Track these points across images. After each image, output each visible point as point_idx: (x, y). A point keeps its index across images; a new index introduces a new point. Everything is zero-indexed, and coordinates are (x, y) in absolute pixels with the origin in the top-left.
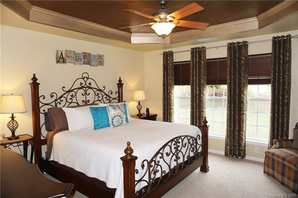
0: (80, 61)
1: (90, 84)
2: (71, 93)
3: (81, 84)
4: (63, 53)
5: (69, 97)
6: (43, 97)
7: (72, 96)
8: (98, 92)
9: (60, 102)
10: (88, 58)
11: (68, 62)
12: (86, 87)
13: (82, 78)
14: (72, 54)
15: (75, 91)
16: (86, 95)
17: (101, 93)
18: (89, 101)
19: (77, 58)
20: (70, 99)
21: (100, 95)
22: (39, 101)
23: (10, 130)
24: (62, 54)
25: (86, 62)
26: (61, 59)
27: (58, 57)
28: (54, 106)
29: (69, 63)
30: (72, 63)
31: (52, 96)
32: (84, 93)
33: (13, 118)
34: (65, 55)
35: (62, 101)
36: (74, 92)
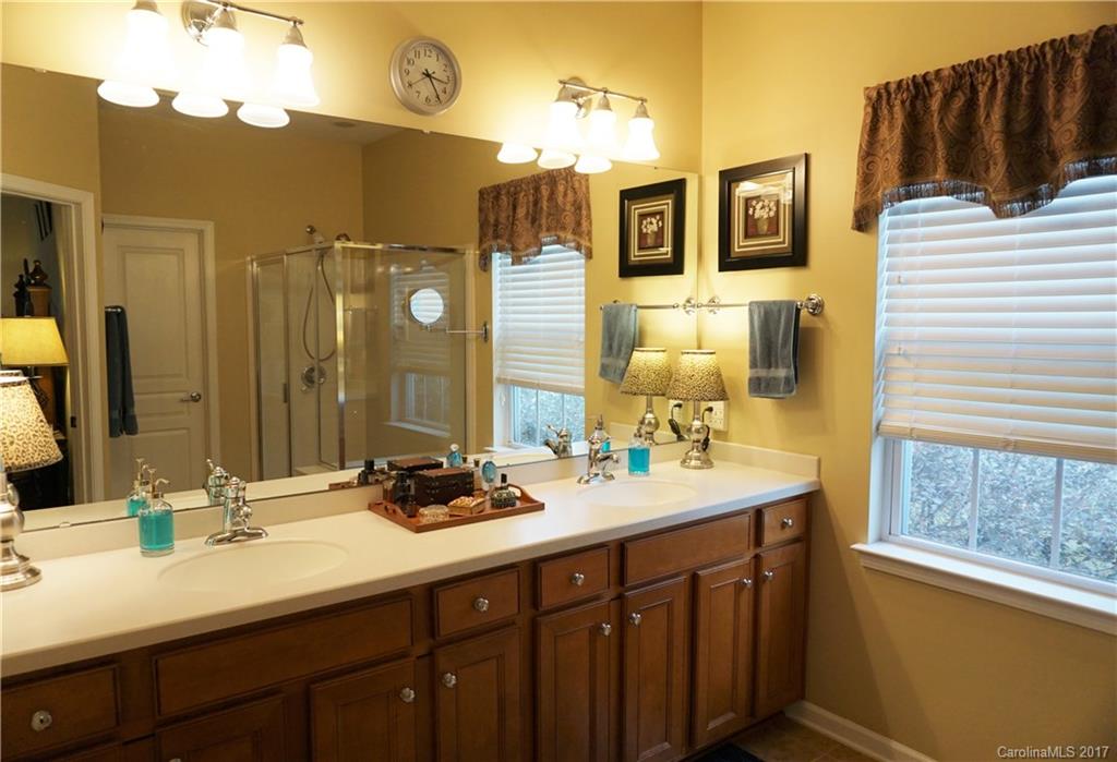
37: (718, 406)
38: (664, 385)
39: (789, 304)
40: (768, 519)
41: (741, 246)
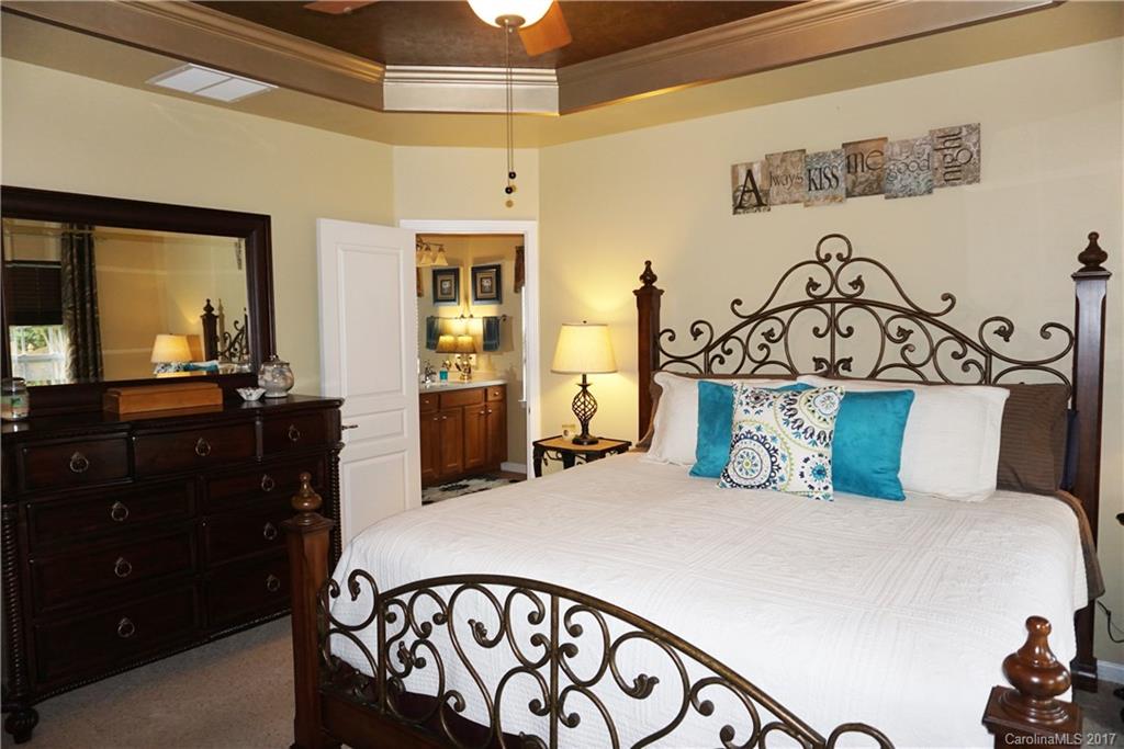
0: (830, 185)
1: (858, 283)
2: (766, 326)
3: (812, 285)
4: (756, 169)
5: (757, 339)
6: (670, 334)
7: (769, 335)
8: (907, 324)
9: (724, 356)
10: (875, 163)
11: (778, 202)
12: (833, 301)
13: (816, 259)
14: (792, 163)
15: (785, 315)
16: (833, 336)
17: (921, 325)
18: (847, 363)
19: (815, 174)
20: (762, 347)
21: (917, 338)
22: (657, 348)
23: (578, 415)
24: (750, 174)
25: (862, 187)
26: (750, 196)
27: (737, 190)
28: (703, 369)
29: (784, 203)
30: (796, 202)
31: (696, 334)
32: (823, 324)
33: (584, 386)
34: (762, 175)
35: (729, 352)
36: (778, 322)
37: (473, 356)
38: (454, 349)
39: (495, 318)
40: (489, 391)
41: (479, 294)
